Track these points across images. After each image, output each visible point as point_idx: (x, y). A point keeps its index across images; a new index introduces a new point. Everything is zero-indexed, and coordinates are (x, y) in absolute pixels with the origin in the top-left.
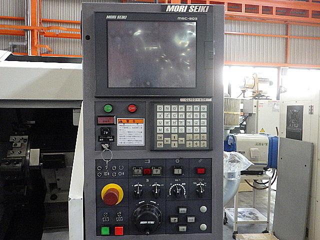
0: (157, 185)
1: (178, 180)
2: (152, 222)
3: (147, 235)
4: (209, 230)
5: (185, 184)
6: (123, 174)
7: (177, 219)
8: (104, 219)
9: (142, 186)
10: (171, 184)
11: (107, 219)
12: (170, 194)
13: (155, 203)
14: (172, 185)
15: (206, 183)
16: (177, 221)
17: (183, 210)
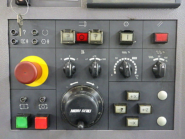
0: (97, 59)
1: (126, 52)
2: (88, 111)
3: (80, 129)
4: (170, 125)
5: (136, 58)
6: (48, 41)
7: (124, 107)
8: (22, 107)
9: (74, 59)
10: (116, 58)
11: (26, 106)
12: (115, 73)
13: (93, 84)
14: (118, 60)
15: (167, 58)
16: (124, 111)
17: (133, 96)
